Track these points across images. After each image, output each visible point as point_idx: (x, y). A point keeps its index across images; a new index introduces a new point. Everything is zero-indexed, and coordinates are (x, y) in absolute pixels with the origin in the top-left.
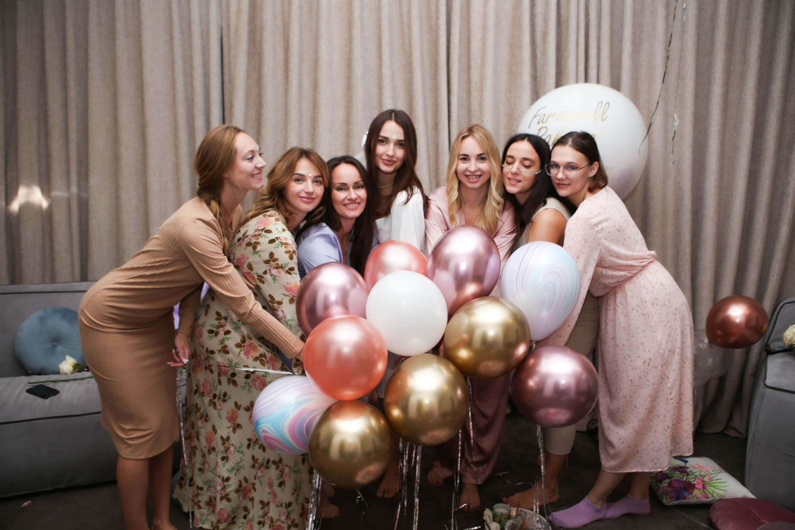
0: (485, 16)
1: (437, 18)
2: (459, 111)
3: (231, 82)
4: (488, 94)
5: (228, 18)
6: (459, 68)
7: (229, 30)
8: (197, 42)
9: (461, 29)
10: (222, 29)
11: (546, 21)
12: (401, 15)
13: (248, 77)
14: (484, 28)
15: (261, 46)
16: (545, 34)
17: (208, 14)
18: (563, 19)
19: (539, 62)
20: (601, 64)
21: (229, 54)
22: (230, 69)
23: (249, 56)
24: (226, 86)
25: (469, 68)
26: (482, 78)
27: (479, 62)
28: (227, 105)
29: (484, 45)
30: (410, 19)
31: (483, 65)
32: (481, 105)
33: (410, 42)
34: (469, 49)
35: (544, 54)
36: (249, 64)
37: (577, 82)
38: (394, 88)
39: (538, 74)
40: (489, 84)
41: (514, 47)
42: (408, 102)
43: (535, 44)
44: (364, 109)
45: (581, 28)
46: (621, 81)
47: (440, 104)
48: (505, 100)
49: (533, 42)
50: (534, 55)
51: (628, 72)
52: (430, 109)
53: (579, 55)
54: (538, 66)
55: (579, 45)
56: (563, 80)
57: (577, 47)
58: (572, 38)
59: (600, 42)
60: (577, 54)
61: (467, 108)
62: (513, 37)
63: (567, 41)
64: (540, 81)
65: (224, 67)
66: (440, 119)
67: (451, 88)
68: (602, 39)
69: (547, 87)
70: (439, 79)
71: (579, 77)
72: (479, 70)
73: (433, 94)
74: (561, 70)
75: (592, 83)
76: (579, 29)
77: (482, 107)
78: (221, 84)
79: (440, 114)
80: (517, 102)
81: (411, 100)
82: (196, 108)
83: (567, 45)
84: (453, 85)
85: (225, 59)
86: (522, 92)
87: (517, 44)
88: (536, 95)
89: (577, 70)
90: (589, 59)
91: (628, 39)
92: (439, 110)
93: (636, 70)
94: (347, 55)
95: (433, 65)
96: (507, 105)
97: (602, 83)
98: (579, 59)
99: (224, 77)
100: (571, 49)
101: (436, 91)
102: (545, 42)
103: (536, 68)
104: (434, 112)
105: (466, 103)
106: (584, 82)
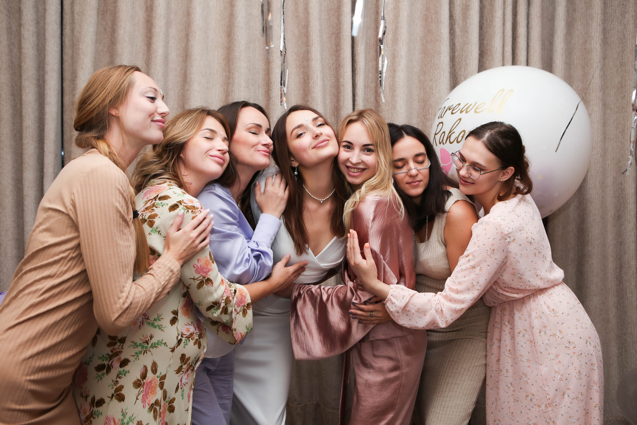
3: (75, 46)
4: (401, 75)
13: (98, 41)
16: (466, 8)
19: (458, 41)
20: (531, 45)
22: (73, 31)
24: (68, 51)
28: (67, 75)
35: (465, 31)
36: (98, 24)
37: (503, 65)
39: (457, 54)
40: (403, 63)
41: (430, 21)
42: (302, 81)
43: (453, 19)
44: (248, 87)
45: (508, 3)
46: (554, 65)
47: (343, 85)
48: (418, 83)
49: (451, 17)
50: (452, 32)
51: (562, 55)
52: (328, 90)
53: (505, 34)
54: (457, 44)
55: (506, 21)
56: (487, 62)
57: (504, 24)
58: (498, 14)
59: (530, 20)
60: (504, 33)
61: (374, 91)
62: (428, 9)
63: (492, 17)
64: (459, 62)
65: (64, 27)
66: (344, 103)
67: (356, 66)
68: (533, 17)
69: (469, 69)
70: (342, 55)
71: (506, 59)
72: (391, 46)
73: (332, 73)
74: (484, 50)
75: (521, 65)
76: (506, 3)
77: (394, 91)
78: (60, 48)
79: (344, 97)
80: (434, 85)
81: (306, 78)
82: (24, 77)
83: (492, 21)
84: (359, 63)
85: (67, 17)
86: (440, 74)
87: (433, 17)
88: (453, 78)
89: (503, 51)
90: (517, 39)
91: (563, 18)
92: (342, 92)
93: (569, 53)
94: (227, 20)
95: (333, 38)
96: (420, 89)
97: (533, 65)
98: (506, 38)
99: (63, 39)
100: (496, 27)
101: (336, 70)
102: (465, 17)
103: (454, 47)
104: (334, 94)
105: (372, 85)
106: (512, 64)
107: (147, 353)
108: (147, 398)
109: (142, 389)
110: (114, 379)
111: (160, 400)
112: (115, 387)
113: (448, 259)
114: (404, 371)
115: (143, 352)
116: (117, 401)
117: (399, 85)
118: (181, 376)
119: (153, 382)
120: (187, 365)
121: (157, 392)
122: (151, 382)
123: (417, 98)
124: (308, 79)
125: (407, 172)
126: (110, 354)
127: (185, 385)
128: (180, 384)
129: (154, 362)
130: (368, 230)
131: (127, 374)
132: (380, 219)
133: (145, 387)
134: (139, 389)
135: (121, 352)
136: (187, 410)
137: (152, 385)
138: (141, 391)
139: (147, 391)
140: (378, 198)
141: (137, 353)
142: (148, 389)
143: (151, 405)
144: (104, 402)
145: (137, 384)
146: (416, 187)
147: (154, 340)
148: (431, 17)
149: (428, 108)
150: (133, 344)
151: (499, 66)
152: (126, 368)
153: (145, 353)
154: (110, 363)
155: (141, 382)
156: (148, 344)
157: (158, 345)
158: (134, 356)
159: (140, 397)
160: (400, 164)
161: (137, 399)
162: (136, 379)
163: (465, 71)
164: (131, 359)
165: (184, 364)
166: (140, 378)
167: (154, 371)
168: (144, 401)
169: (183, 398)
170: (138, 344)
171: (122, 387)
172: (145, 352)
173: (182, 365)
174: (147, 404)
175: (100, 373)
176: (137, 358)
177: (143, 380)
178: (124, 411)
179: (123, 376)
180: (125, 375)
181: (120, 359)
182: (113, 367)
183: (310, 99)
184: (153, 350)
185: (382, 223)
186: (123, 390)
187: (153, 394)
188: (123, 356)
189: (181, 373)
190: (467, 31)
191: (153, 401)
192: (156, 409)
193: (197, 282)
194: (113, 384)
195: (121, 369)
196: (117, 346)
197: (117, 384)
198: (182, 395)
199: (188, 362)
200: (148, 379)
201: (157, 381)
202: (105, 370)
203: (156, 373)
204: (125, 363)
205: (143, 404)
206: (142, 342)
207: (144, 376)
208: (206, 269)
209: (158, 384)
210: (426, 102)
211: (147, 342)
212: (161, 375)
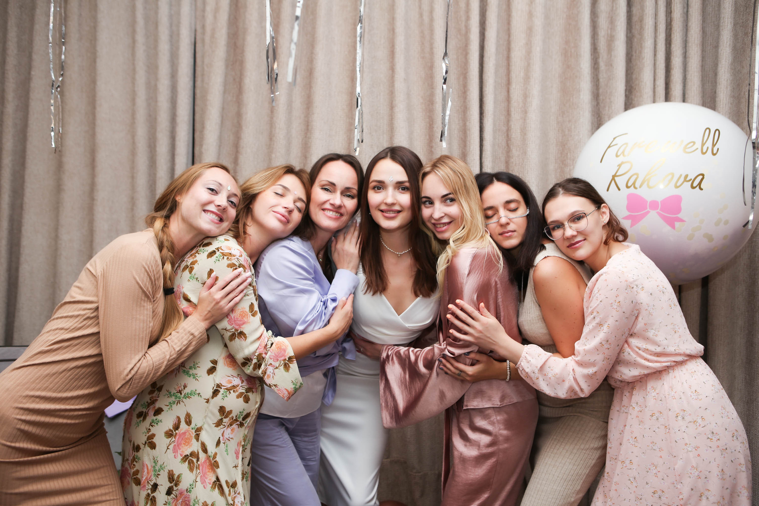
0: (530, 15)
1: (468, 18)
2: (494, 138)
3: (205, 97)
4: (534, 116)
5: (203, 17)
6: (495, 82)
7: (204, 33)
8: (164, 47)
9: (498, 32)
10: (196, 31)
11: (612, 21)
12: (421, 15)
13: (225, 92)
14: (530, 30)
15: (243, 52)
16: (611, 39)
17: (178, 13)
18: (635, 19)
19: (603, 76)
20: (689, 77)
21: (203, 62)
22: (203, 81)
23: (227, 66)
24: (198, 102)
25: (509, 83)
26: (526, 96)
27: (522, 74)
29: (529, 52)
30: (432, 20)
31: (527, 78)
32: (524, 131)
33: (432, 49)
34: (508, 58)
35: (610, 65)
36: (226, 76)
37: (654, 102)
38: (409, 108)
39: (601, 91)
40: (535, 103)
41: (569, 55)
42: (428, 125)
43: (597, 52)
44: (370, 133)
45: (661, 30)
46: (717, 99)
47: (469, 129)
48: (556, 125)
49: (595, 50)
50: (596, 66)
51: (727, 88)
52: (456, 135)
53: (657, 66)
54: (601, 80)
55: (657, 52)
56: (636, 99)
57: (655, 55)
58: (648, 43)
59: (687, 48)
60: (655, 64)
61: (506, 134)
62: (567, 42)
63: (641, 47)
64: (603, 100)
65: (196, 79)
66: (470, 149)
67: (484, 108)
68: (690, 44)
69: (613, 108)
70: (468, 97)
71: (657, 94)
72: (522, 85)
73: (460, 116)
74: (633, 85)
75: (675, 101)
76: (658, 31)
77: (525, 134)
78: (191, 99)
79: (470, 142)
80: (573, 127)
81: (431, 123)
82: (159, 129)
83: (640, 52)
84: (487, 105)
85: (198, 69)
86: (579, 113)
87: (573, 51)
88: (597, 118)
89: (654, 86)
90: (671, 71)
91: (728, 44)
92: (468, 137)
93: (738, 85)
94: (351, 65)
95: (461, 78)
96: (559, 131)
97: (690, 101)
98: (657, 71)
99: (196, 91)
100: (645, 59)
101: (464, 112)
102: (610, 49)
103: (599, 83)
104: (462, 139)
105: (504, 128)
106: (664, 100)
107: (180, 403)
108: (180, 449)
109: (174, 439)
110: (148, 427)
111: (196, 452)
112: (148, 435)
113: (545, 322)
114: (501, 447)
115: (176, 402)
116: (149, 448)
117: (530, 127)
118: (222, 430)
119: (187, 434)
120: (228, 419)
121: (192, 444)
122: (184, 433)
123: (555, 142)
124: (432, 124)
125: (498, 222)
126: (149, 401)
127: (229, 440)
128: (221, 439)
129: (187, 413)
130: (462, 287)
131: (159, 423)
132: (476, 274)
133: (177, 437)
134: (170, 439)
135: (156, 400)
136: (236, 467)
137: (186, 436)
138: (172, 441)
139: (179, 442)
140: (474, 251)
141: (170, 403)
142: (180, 439)
143: (185, 456)
144: (140, 449)
145: (169, 434)
146: (510, 237)
147: (187, 390)
148: (571, 52)
149: (566, 152)
150: (168, 393)
151: (648, 103)
152: (159, 417)
153: (179, 404)
154: (147, 411)
155: (173, 433)
156: (181, 394)
157: (191, 395)
158: (168, 406)
159: (171, 447)
160: (490, 213)
161: (168, 449)
162: (168, 429)
163: (609, 110)
164: (165, 408)
165: (225, 418)
166: (172, 429)
167: (189, 422)
168: (175, 451)
169: (227, 454)
170: (172, 394)
171: (153, 435)
172: (179, 402)
173: (222, 419)
174: (179, 455)
175: (138, 420)
176: (171, 408)
177: (175, 431)
178: (155, 459)
179: (155, 425)
180: (157, 423)
181: (155, 407)
182: (148, 415)
183: (434, 144)
184: (186, 401)
185: (479, 278)
186: (154, 438)
187: (187, 445)
188: (158, 405)
189: (222, 426)
190: (611, 65)
191: (188, 452)
192: (193, 462)
193: (230, 334)
194: (146, 431)
195: (155, 418)
196: (154, 395)
197: (149, 432)
198: (227, 450)
199: (230, 416)
200: (181, 430)
201: (192, 433)
202: (142, 418)
203: (191, 424)
204: (159, 411)
205: (174, 454)
206: (175, 392)
207: (177, 427)
208: (241, 321)
209: (193, 436)
210: (564, 145)
211: (180, 392)
212: (197, 427)
